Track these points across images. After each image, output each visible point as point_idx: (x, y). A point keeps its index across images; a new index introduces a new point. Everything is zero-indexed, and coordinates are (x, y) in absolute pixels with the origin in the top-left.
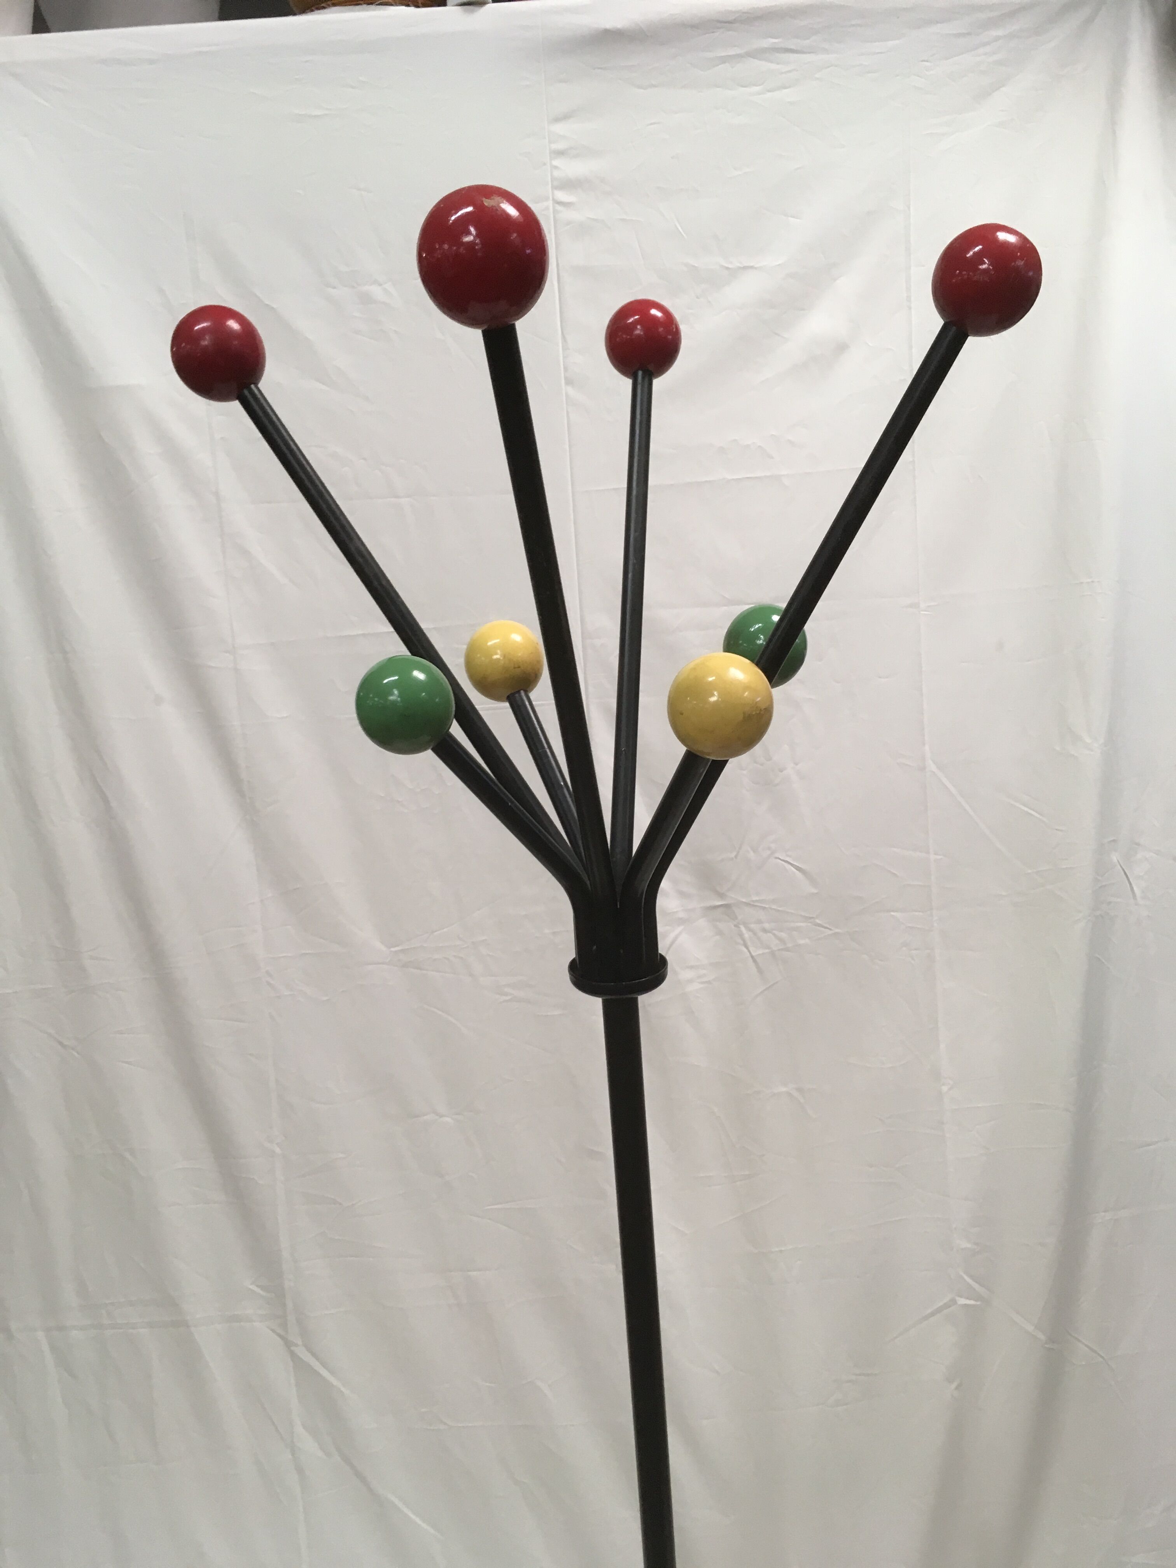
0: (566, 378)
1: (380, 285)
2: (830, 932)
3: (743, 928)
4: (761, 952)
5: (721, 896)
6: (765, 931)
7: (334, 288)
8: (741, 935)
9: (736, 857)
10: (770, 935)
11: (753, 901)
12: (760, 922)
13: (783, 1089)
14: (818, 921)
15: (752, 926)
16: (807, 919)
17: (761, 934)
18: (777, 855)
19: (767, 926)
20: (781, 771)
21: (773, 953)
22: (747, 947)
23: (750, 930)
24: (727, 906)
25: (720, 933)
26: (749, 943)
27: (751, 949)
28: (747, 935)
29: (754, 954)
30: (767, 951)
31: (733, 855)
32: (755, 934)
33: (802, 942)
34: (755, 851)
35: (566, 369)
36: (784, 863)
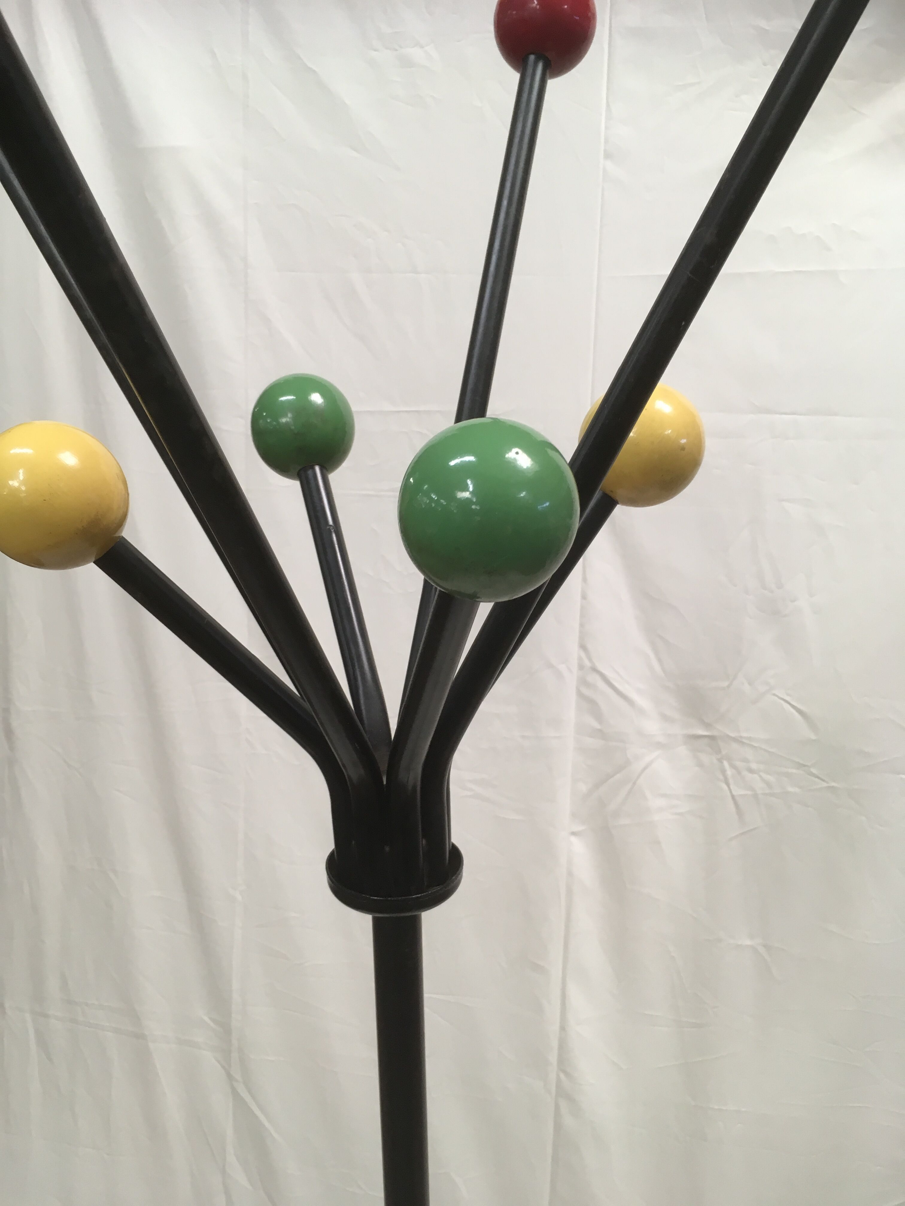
0: (605, 151)
1: (422, 47)
2: (825, 785)
3: (726, 764)
4: (743, 792)
5: (708, 726)
6: (751, 771)
7: (375, 50)
8: (723, 771)
9: (728, 687)
10: (756, 776)
11: (741, 737)
12: (745, 760)
13: (748, 942)
14: (814, 771)
15: (738, 764)
16: (801, 766)
17: (745, 773)
18: (774, 692)
19: (754, 766)
20: (793, 601)
21: (755, 796)
22: (728, 785)
23: (733, 766)
24: (712, 738)
25: (700, 765)
26: (731, 781)
27: (732, 787)
28: (729, 772)
29: (734, 793)
30: (749, 793)
31: (726, 684)
32: (739, 773)
33: (791, 789)
34: (750, 684)
35: (606, 141)
36: (782, 702)
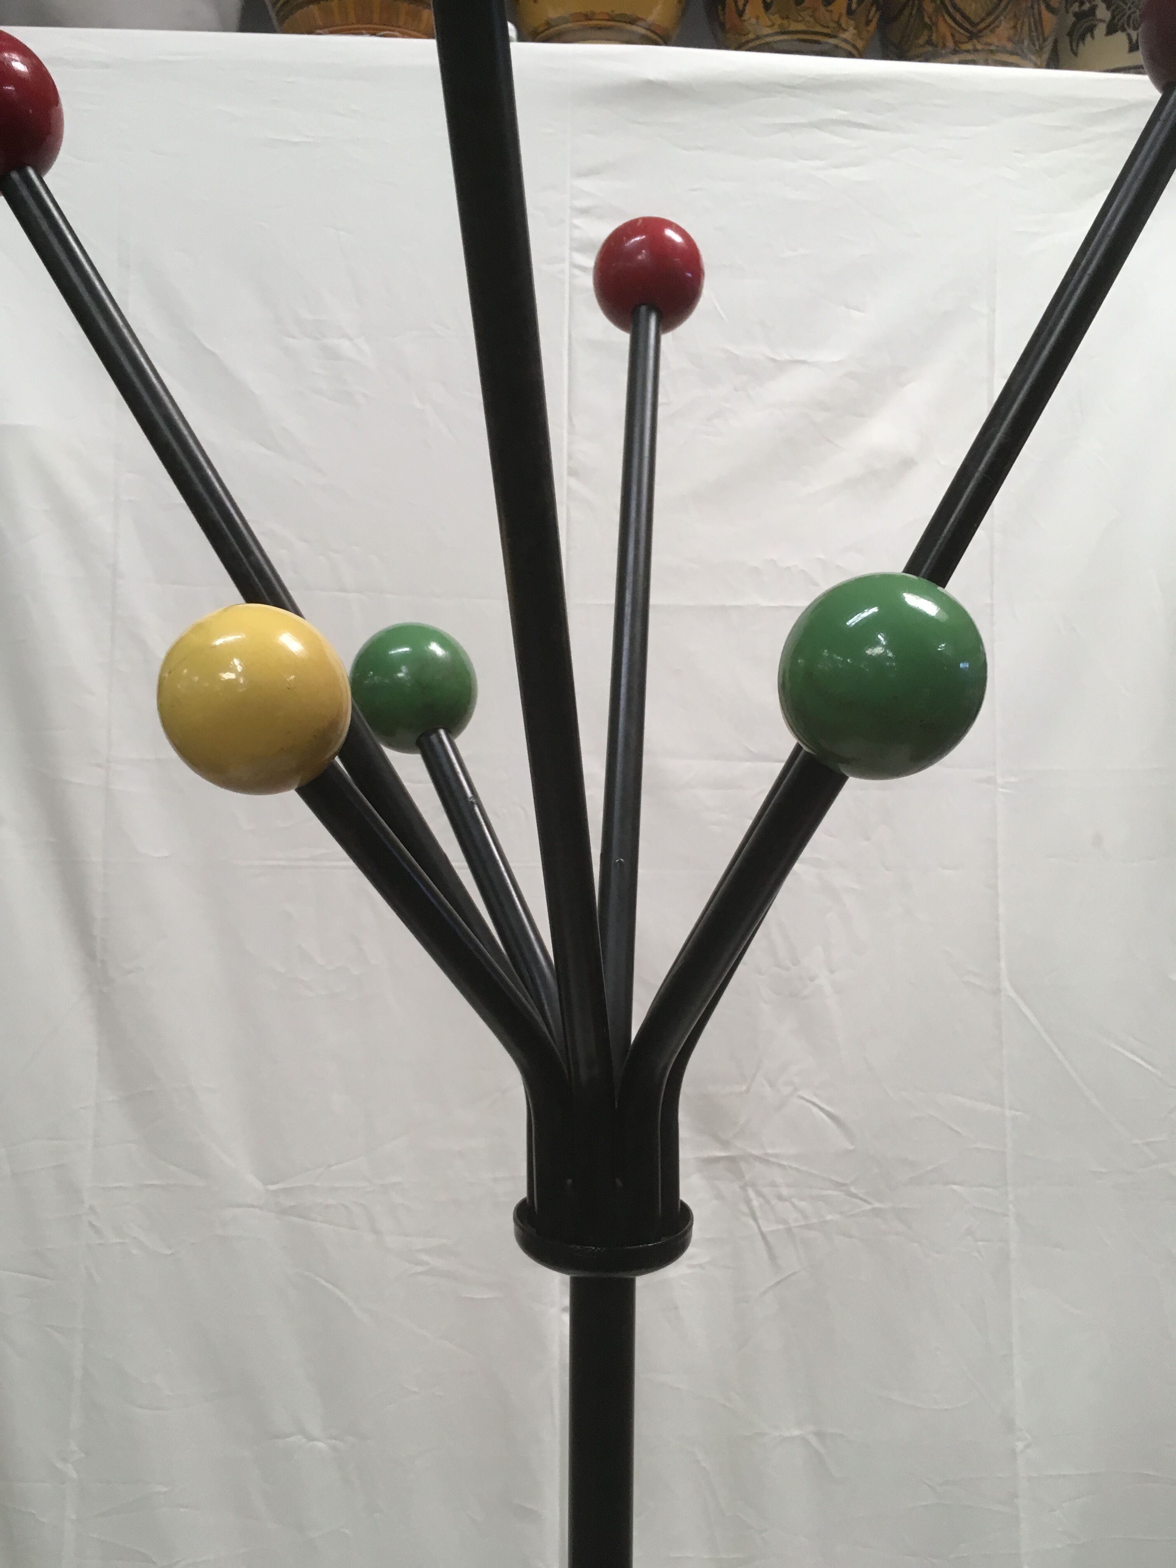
0: (569, 468)
1: (351, 339)
2: (868, 1207)
3: (751, 1193)
4: (774, 1227)
5: (725, 1144)
6: (780, 1198)
7: (294, 337)
8: (748, 1202)
9: (747, 1091)
10: (787, 1204)
11: (766, 1154)
12: (773, 1185)
13: (797, 1432)
14: (853, 1190)
15: (766, 1190)
16: (839, 1185)
17: (774, 1202)
18: (801, 1093)
19: (785, 1191)
20: (812, 979)
21: (789, 1230)
22: (755, 1219)
23: (759, 1194)
24: (731, 1159)
25: (719, 1196)
26: (759, 1214)
27: (760, 1221)
28: (755, 1203)
29: (764, 1229)
30: (781, 1227)
31: (744, 1088)
32: (768, 1202)
33: (829, 1217)
34: (772, 1085)
35: (570, 457)
36: (808, 1104)
